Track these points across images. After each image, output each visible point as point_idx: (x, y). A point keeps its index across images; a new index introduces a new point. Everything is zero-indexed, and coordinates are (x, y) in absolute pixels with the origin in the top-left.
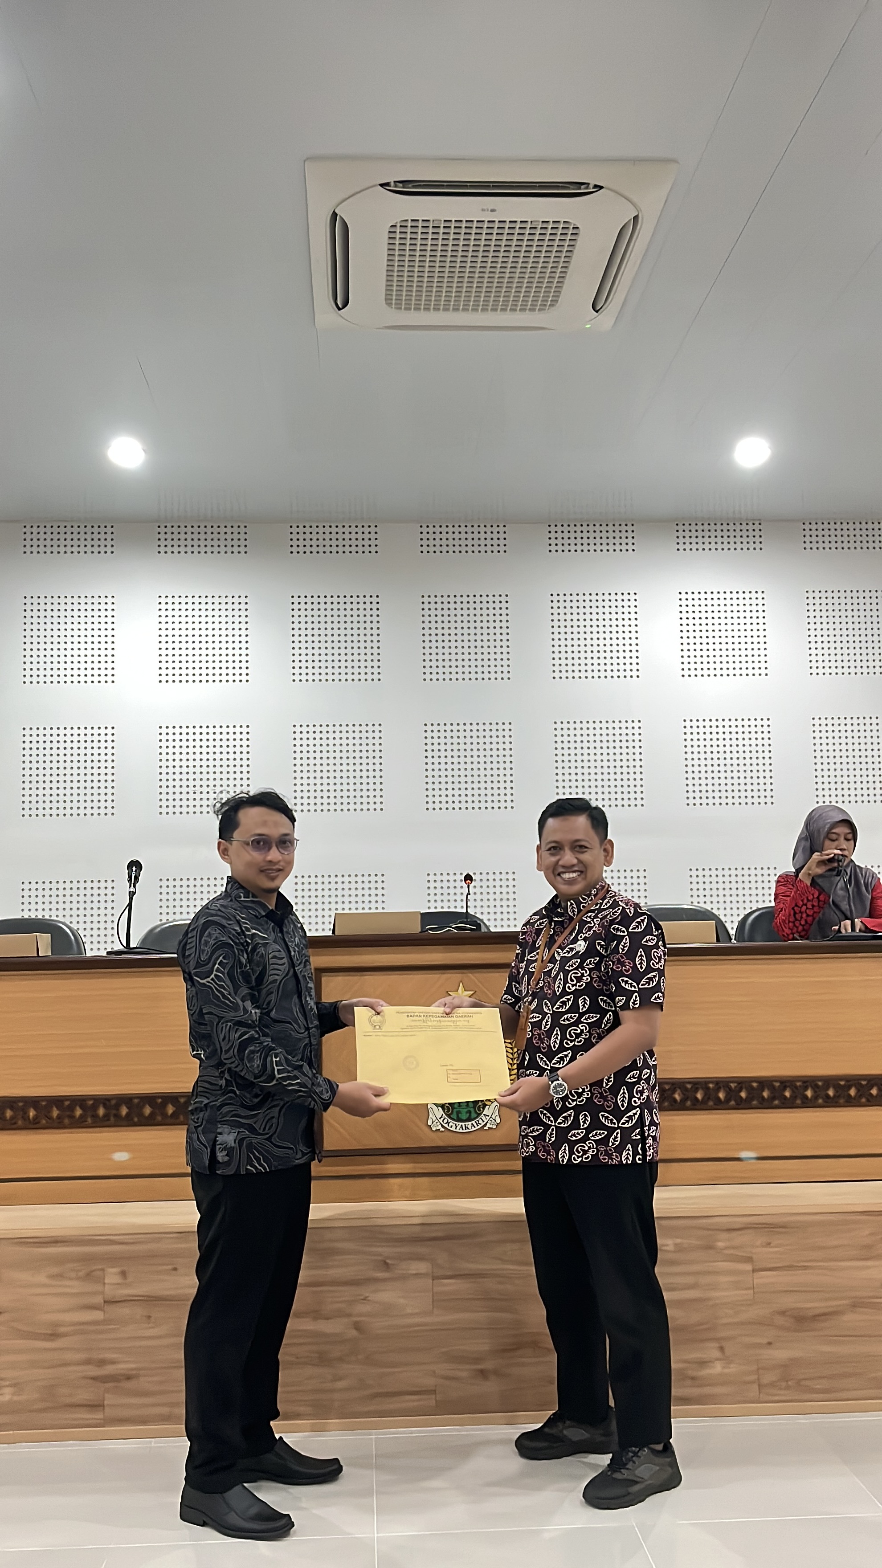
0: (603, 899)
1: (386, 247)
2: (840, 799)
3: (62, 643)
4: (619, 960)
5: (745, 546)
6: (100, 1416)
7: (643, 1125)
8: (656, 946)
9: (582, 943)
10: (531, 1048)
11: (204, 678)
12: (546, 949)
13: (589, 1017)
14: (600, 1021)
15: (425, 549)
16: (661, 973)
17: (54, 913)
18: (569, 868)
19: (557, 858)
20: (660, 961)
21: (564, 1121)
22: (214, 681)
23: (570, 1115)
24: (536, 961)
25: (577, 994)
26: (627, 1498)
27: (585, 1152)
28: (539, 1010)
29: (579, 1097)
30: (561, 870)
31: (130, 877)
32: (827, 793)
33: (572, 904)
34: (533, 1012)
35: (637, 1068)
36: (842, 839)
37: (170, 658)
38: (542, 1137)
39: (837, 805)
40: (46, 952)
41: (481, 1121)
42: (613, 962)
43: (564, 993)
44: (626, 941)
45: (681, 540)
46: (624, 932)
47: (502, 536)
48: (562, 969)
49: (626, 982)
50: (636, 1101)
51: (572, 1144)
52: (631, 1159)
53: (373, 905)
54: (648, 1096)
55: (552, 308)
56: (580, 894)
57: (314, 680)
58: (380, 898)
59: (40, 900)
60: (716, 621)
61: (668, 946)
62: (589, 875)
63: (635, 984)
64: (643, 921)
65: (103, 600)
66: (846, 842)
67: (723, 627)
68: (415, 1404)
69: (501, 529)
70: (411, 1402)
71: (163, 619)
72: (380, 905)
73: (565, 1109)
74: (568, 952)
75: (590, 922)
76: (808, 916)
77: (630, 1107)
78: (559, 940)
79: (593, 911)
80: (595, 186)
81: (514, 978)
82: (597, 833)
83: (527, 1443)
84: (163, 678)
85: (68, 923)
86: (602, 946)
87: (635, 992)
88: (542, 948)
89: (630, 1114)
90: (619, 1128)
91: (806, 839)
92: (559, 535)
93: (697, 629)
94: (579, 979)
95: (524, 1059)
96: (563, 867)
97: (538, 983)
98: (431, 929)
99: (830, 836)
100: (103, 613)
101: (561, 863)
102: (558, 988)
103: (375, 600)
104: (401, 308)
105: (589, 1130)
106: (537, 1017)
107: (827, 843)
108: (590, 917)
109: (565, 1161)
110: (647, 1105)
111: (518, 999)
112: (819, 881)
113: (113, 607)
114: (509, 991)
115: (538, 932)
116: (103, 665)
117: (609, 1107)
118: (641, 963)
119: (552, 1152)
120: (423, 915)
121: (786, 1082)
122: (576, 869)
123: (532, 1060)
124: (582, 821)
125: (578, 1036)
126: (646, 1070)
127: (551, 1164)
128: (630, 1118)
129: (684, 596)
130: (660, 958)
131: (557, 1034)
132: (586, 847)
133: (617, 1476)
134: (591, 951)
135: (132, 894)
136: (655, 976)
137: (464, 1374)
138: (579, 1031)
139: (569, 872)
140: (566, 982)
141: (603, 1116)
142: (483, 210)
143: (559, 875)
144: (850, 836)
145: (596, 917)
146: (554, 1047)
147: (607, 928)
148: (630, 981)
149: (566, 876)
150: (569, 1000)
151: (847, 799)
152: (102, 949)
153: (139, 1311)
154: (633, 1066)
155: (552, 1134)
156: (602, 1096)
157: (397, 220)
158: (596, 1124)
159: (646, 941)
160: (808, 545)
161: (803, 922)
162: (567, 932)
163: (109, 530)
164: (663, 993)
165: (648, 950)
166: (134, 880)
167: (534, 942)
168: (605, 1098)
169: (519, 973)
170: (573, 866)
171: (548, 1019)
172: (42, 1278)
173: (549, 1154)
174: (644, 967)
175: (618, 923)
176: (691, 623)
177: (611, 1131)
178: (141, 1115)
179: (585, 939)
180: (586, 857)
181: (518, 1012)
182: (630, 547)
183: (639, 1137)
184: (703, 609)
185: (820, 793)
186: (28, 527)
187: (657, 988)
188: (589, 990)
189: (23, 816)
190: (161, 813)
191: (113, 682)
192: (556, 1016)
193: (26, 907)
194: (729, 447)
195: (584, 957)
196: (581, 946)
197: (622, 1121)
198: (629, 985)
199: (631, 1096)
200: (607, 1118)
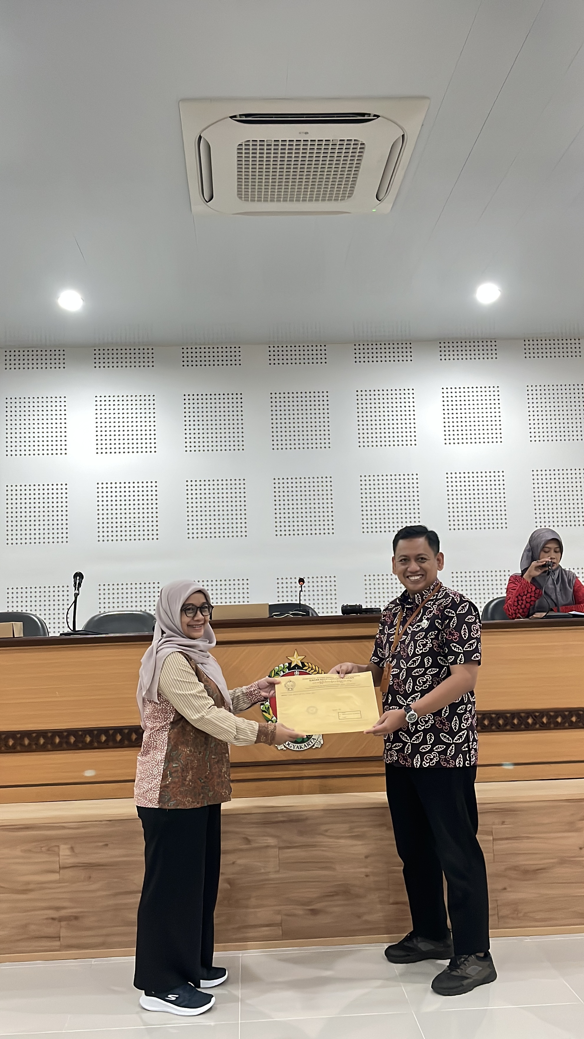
0: (439, 592)
1: (236, 159)
2: (551, 524)
3: (32, 429)
4: (450, 632)
5: (486, 356)
6: (58, 943)
7: (469, 742)
8: (475, 623)
9: (425, 621)
10: (392, 691)
11: (126, 450)
12: (401, 626)
13: (431, 671)
14: (439, 673)
15: (272, 362)
16: (478, 640)
17: (29, 608)
18: (414, 573)
19: (407, 566)
20: (477, 632)
21: (416, 740)
22: (129, 452)
23: (420, 736)
24: (394, 634)
25: (423, 655)
26: (461, 988)
27: (431, 760)
28: (397, 666)
29: (426, 723)
30: (409, 574)
31: (75, 583)
32: (543, 520)
33: (418, 596)
34: (393, 668)
35: (464, 704)
36: (552, 551)
37: (104, 438)
38: (402, 750)
39: (550, 528)
40: (20, 634)
41: (310, 743)
42: (447, 634)
43: (414, 655)
44: (455, 619)
45: (443, 353)
46: (453, 614)
47: (323, 352)
48: (412, 639)
49: (455, 647)
50: (464, 725)
51: (422, 755)
52: (462, 763)
53: (241, 600)
54: (471, 722)
55: (350, 199)
56: (423, 589)
57: (195, 451)
58: (246, 595)
59: (20, 600)
60: (467, 407)
61: (482, 622)
62: (428, 578)
63: (461, 648)
64: (466, 606)
65: (58, 399)
66: (555, 554)
67: (472, 411)
68: (267, 933)
69: (323, 348)
70: (265, 931)
71: (99, 412)
72: (246, 599)
73: (417, 731)
74: (417, 628)
75: (430, 608)
76: (527, 602)
77: (460, 730)
78: (410, 620)
79: (432, 600)
80: (375, 116)
81: (379, 645)
82: (433, 549)
83: (392, 952)
84: (100, 451)
85: (38, 616)
86: (439, 623)
87: (461, 653)
88: (398, 625)
89: (461, 734)
90: (453, 743)
91: (529, 551)
92: (362, 351)
93: (455, 413)
94: (424, 646)
95: (387, 699)
96: (411, 572)
97: (396, 649)
98: (275, 615)
99: (544, 549)
100: (58, 408)
101: (408, 569)
102: (410, 651)
103: (239, 396)
104: (248, 200)
105: (433, 745)
106: (396, 671)
107: (543, 553)
108: (430, 604)
109: (418, 766)
110: (470, 728)
111: (382, 660)
112: (538, 579)
113: (65, 404)
114: (375, 654)
115: (395, 615)
116: (59, 443)
117: (446, 730)
118: (465, 634)
119: (409, 760)
120: (270, 606)
121: (515, 714)
122: (419, 573)
123: (394, 699)
124: (422, 541)
125: (424, 683)
126: (469, 705)
127: (409, 768)
128: (461, 736)
129: (445, 391)
130: (477, 630)
131: (410, 682)
132: (425, 559)
133: (454, 973)
134: (432, 627)
135: (76, 595)
136: (474, 643)
137: (301, 912)
138: (425, 680)
139: (414, 576)
140: (415, 648)
141: (442, 735)
142: (300, 133)
143: (408, 577)
144: (558, 550)
145: (434, 604)
146: (409, 690)
147: (442, 612)
148: (458, 646)
149: (413, 578)
150: (418, 659)
151: (556, 524)
152: (57, 632)
153: (82, 874)
154: (462, 702)
155: (408, 748)
156: (442, 723)
157: (242, 141)
158: (438, 741)
159: (468, 619)
160: (528, 355)
161: (523, 606)
162: (415, 614)
163: (62, 353)
164: (479, 653)
165: (469, 625)
166: (78, 586)
167: (392, 622)
168: (444, 724)
169: (382, 642)
170: (417, 572)
171: (404, 672)
172: (17, 852)
173: (407, 762)
174: (467, 637)
175: (449, 608)
176: (450, 408)
177: (448, 745)
178: (83, 742)
179: (428, 619)
180: (425, 565)
181: (382, 668)
182: (409, 358)
183: (467, 749)
184: (458, 399)
185: (538, 520)
186: (8, 352)
187: (476, 650)
188: (431, 653)
189: (7, 544)
190: (99, 541)
191: (66, 454)
192: (409, 670)
193: (10, 604)
194: (472, 290)
195: (427, 631)
196: (425, 624)
197: (455, 739)
198: (457, 648)
199: (461, 722)
200: (445, 737)
